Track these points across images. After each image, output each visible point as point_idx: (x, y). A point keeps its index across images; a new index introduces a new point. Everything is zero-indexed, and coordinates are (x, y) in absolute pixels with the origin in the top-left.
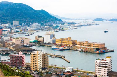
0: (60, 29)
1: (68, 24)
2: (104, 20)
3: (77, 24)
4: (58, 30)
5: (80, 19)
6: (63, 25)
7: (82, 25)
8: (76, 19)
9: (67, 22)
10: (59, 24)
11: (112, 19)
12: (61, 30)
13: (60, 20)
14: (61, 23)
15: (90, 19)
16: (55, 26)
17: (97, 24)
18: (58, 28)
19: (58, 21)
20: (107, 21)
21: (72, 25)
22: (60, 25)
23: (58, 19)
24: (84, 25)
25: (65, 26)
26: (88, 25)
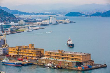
0: (12, 30)
1: (25, 21)
2: (83, 15)
3: (39, 22)
4: (9, 32)
5: (42, 14)
6: (17, 24)
7: (48, 23)
8: (37, 14)
9: (23, 19)
10: (10, 21)
11: (95, 12)
12: (14, 31)
13: (11, 15)
14: (13, 21)
15: (60, 13)
16: (4, 24)
17: (71, 22)
18: (9, 29)
19: (8, 16)
20: (87, 16)
21: (32, 24)
22: (12, 23)
23: (7, 13)
24: (50, 24)
25: (20, 25)
26: (57, 23)
